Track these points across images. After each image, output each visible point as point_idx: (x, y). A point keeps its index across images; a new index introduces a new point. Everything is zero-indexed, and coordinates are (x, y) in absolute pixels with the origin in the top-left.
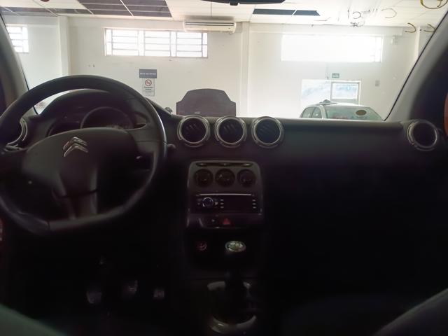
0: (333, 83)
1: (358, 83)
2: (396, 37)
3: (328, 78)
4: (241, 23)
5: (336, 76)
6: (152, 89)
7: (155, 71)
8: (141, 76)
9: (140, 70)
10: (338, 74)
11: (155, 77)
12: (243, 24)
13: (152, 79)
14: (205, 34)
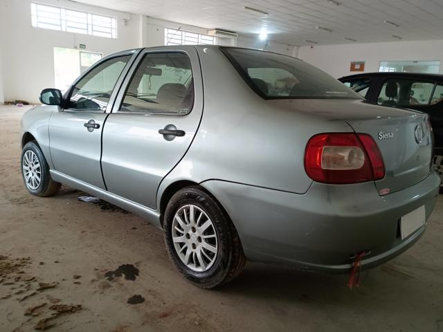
0: (80, 52)
2: (126, 21)
3: (76, 48)
5: (82, 46)
10: (85, 45)
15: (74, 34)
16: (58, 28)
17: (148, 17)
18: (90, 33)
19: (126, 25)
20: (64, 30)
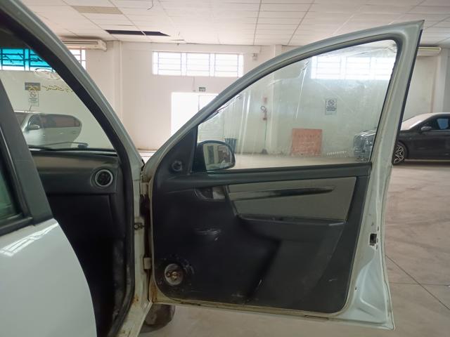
0: (200, 96)
2: (255, 55)
3: (194, 91)
4: (113, 41)
5: (202, 89)
6: (37, 100)
7: (39, 84)
8: (27, 89)
9: (26, 84)
10: (205, 88)
11: (39, 90)
12: (114, 42)
13: (36, 92)
14: (83, 52)
15: (194, 77)
16: (178, 73)
17: (283, 45)
18: (212, 75)
19: (255, 60)
20: (184, 74)
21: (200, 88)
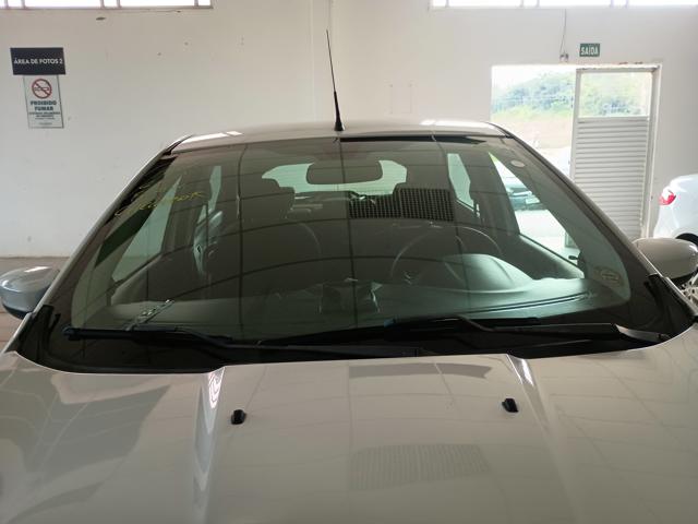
0: (580, 72)
1: (654, 70)
3: (565, 57)
5: (590, 50)
6: (56, 108)
7: (57, 53)
8: (18, 70)
9: (13, 50)
10: (598, 46)
11: (59, 70)
13: (51, 78)
15: (564, 10)
20: (529, 3)
21: (582, 45)
